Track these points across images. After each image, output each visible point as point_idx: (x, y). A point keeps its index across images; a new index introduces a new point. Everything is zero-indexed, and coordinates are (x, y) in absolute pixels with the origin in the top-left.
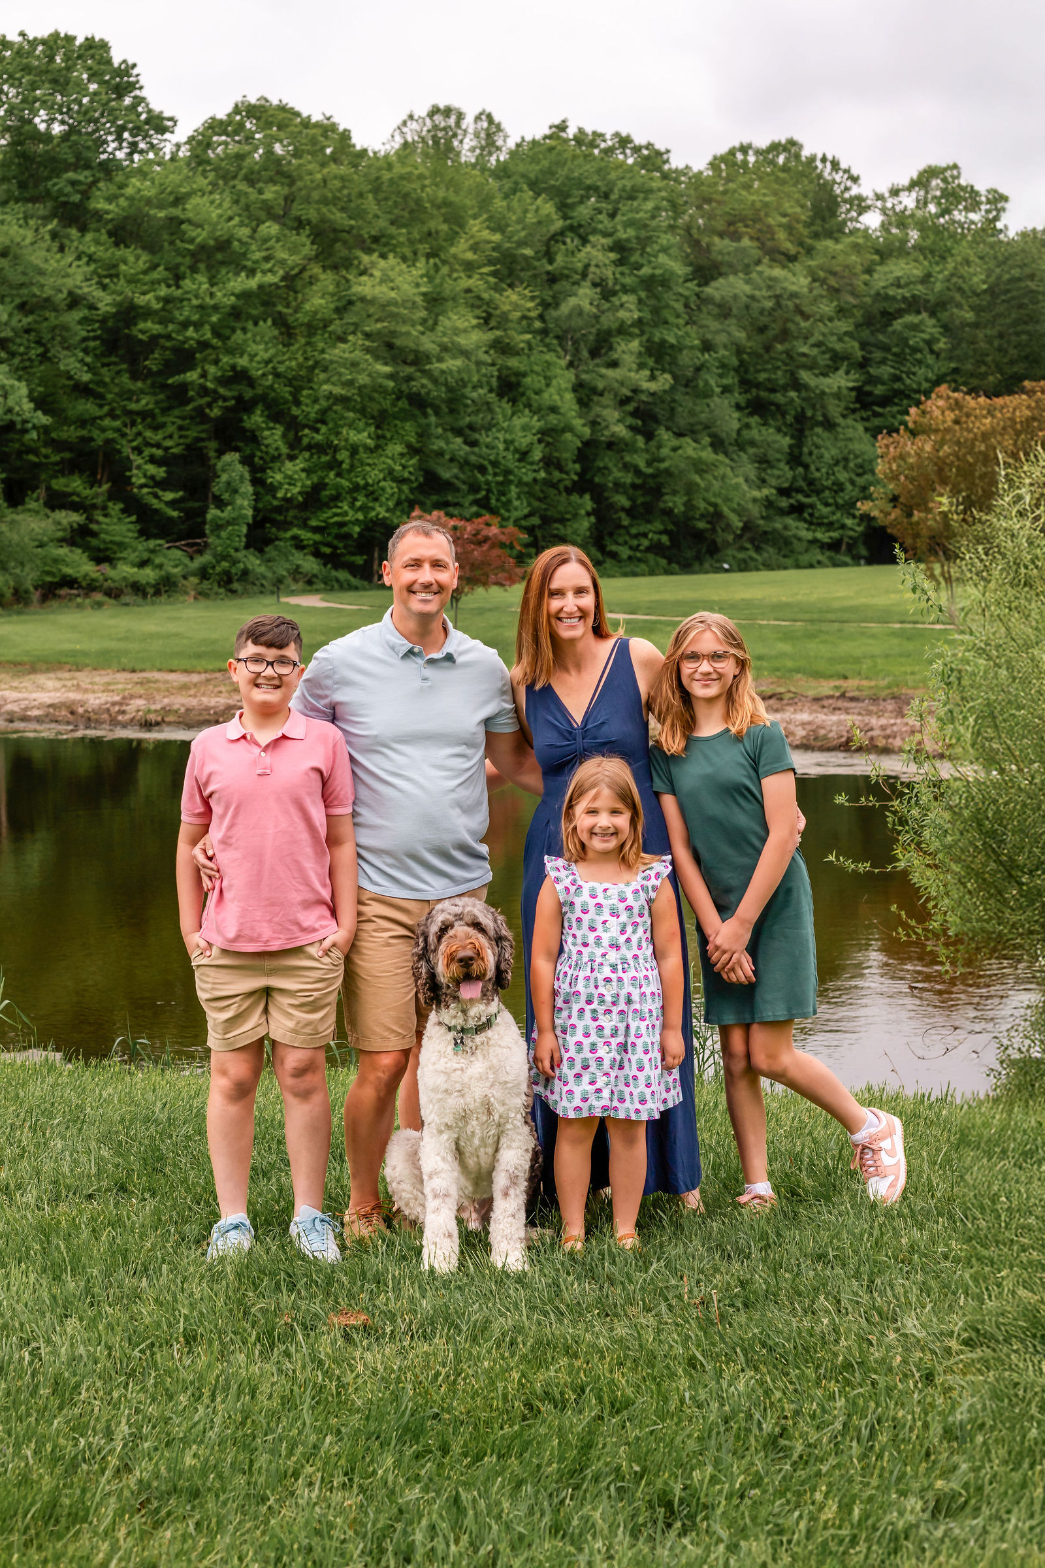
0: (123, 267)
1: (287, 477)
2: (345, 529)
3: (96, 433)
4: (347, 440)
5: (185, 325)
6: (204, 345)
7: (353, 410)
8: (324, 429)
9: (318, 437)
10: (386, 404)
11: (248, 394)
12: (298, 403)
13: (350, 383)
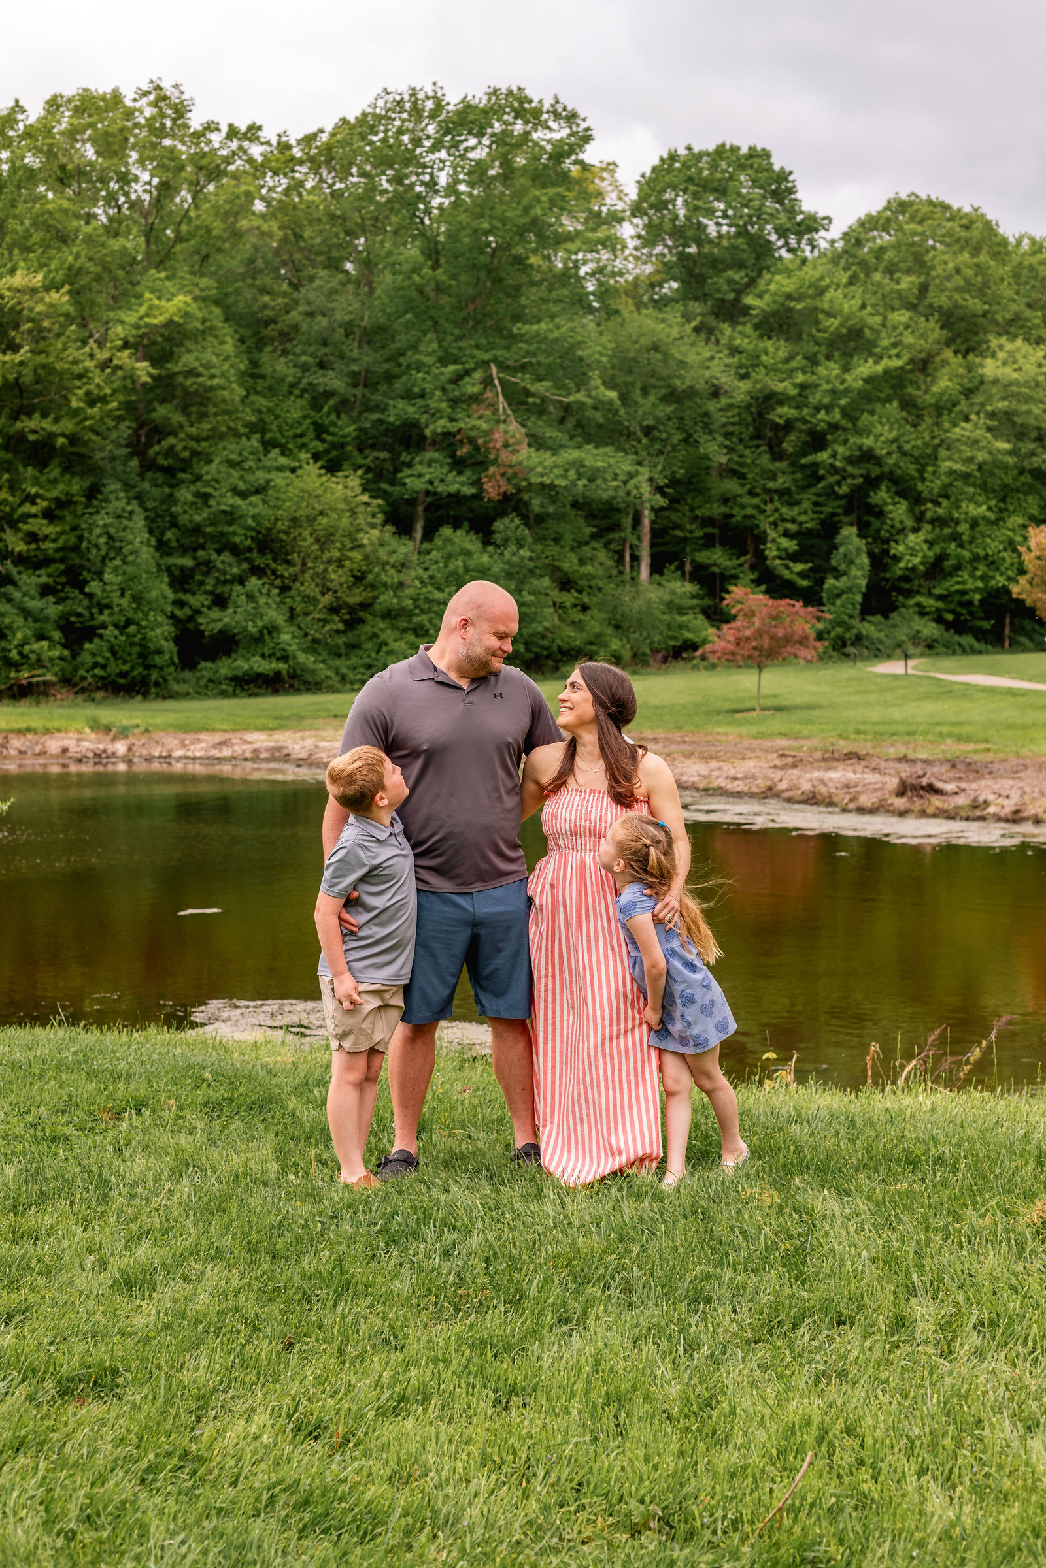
0: (764, 358)
1: (908, 548)
2: (966, 598)
3: (736, 511)
4: (966, 513)
5: (817, 409)
6: (835, 427)
7: (974, 485)
8: (945, 503)
9: (940, 511)
10: (1008, 480)
11: (876, 471)
12: (923, 479)
13: (970, 460)
